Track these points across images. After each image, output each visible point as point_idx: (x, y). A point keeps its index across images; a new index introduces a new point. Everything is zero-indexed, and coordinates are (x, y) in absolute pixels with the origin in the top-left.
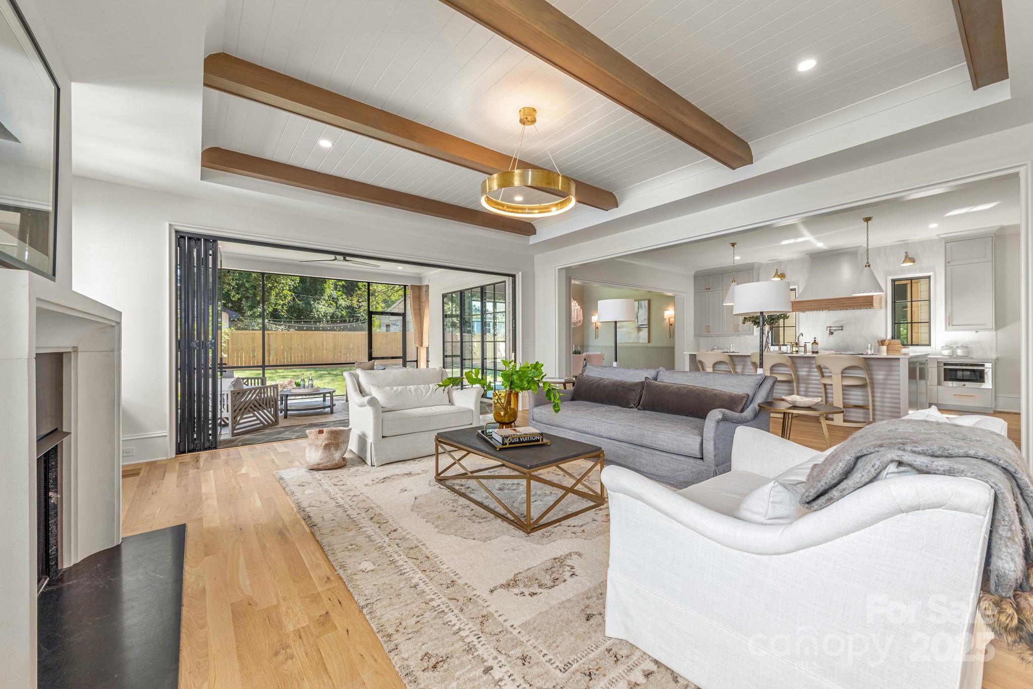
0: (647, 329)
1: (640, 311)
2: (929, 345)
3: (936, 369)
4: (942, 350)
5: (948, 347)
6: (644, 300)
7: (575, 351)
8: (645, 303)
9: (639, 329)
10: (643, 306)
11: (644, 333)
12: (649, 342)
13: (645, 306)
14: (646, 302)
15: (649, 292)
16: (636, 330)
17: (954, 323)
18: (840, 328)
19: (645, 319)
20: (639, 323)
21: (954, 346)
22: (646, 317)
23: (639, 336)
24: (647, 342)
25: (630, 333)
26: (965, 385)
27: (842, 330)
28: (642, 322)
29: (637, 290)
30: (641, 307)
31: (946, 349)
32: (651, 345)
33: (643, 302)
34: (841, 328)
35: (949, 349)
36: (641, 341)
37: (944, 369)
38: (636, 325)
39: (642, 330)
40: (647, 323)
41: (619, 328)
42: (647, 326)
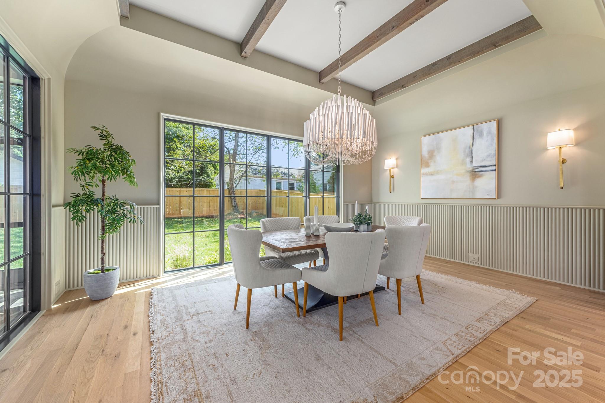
0: (494, 174)
1: (478, 141)
6: (488, 121)
7: (360, 215)
8: (490, 127)
9: (475, 173)
10: (485, 133)
11: (486, 181)
12: (499, 196)
13: (489, 133)
14: (494, 124)
16: (467, 178)
19: (489, 156)
20: (475, 164)
22: (493, 150)
23: (475, 187)
24: (494, 197)
25: (453, 182)
28: (483, 160)
30: (481, 135)
32: (500, 202)
33: (485, 127)
36: (478, 196)
38: (469, 167)
39: (481, 176)
40: (494, 162)
41: (432, 175)
42: (494, 168)
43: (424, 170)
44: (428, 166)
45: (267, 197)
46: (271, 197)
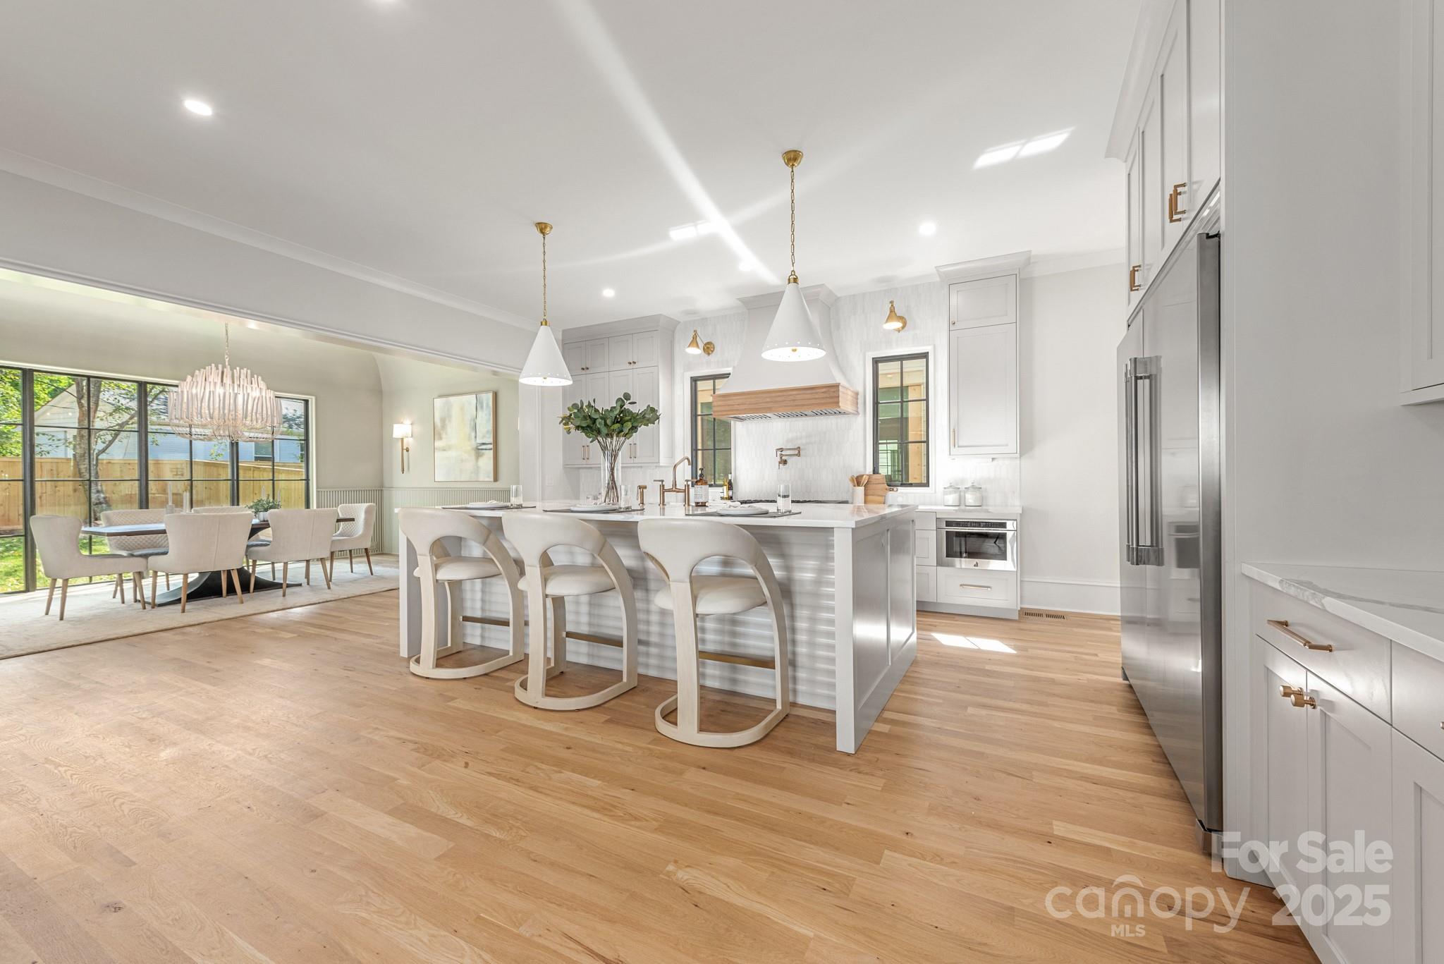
0: (492, 452)
1: (480, 413)
2: (927, 485)
3: (935, 532)
4: (945, 493)
5: (954, 488)
6: (487, 391)
8: (488, 398)
9: (478, 451)
10: (485, 405)
11: (487, 460)
12: (496, 479)
13: (488, 405)
14: (490, 396)
15: (495, 373)
16: (473, 453)
17: (961, 444)
18: (796, 452)
19: (488, 432)
20: (479, 441)
21: (962, 487)
22: (490, 427)
23: (478, 468)
24: (492, 480)
25: (462, 461)
26: (976, 565)
27: (799, 455)
28: (484, 437)
29: (475, 369)
30: (482, 407)
31: (950, 493)
32: (497, 485)
33: (485, 397)
34: (798, 452)
35: (955, 492)
36: (479, 478)
37: (947, 532)
38: (473, 444)
39: (483, 455)
40: (491, 440)
41: (444, 450)
42: (491, 446)
43: (438, 444)
44: (440, 438)
45: (232, 480)
46: (238, 480)
